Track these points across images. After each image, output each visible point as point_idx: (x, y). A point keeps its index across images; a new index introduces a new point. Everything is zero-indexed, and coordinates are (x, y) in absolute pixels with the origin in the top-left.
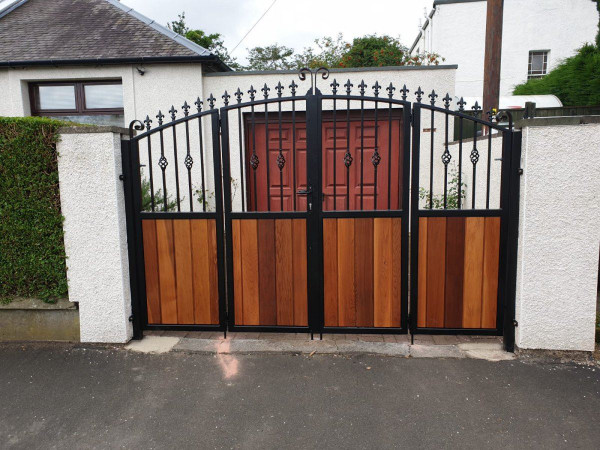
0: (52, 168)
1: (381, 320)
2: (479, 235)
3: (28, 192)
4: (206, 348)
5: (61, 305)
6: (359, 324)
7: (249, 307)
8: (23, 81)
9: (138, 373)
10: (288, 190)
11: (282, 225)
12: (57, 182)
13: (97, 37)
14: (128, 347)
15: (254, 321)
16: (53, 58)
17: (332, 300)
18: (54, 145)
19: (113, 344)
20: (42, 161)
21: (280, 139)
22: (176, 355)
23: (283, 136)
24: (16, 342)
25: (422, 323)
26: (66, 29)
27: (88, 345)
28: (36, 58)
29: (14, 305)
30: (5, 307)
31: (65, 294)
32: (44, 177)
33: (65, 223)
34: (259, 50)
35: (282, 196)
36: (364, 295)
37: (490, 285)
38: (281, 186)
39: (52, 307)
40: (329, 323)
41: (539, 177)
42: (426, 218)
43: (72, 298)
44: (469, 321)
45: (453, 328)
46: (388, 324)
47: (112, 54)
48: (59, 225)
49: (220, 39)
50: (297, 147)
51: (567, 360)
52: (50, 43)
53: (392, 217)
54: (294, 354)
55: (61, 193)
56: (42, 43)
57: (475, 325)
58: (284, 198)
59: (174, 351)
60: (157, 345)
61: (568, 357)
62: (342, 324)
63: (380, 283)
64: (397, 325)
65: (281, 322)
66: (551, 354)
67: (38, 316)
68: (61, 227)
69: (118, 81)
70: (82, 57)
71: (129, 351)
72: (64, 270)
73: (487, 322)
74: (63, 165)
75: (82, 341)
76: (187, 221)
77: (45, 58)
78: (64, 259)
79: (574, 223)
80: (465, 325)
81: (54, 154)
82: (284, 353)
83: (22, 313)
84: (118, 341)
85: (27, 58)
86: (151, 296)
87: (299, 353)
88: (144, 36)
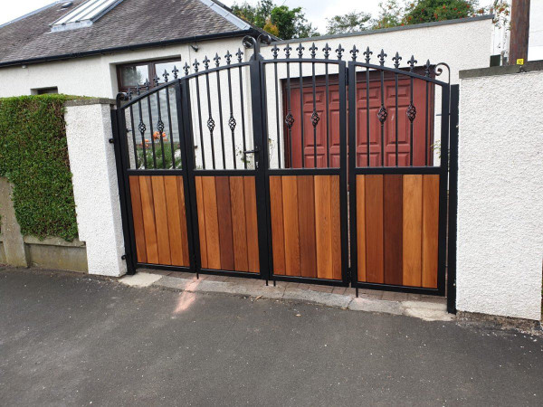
0: (62, 135)
1: (323, 272)
2: (417, 192)
3: (47, 153)
4: (178, 286)
5: (75, 244)
6: (304, 275)
7: (212, 253)
8: (111, 64)
9: (113, 301)
10: (321, 149)
11: (235, 181)
12: (66, 145)
13: (168, 22)
14: (120, 281)
15: (216, 265)
16: (132, 43)
17: (280, 251)
18: (63, 116)
19: (111, 277)
20: (54, 129)
21: (314, 102)
22: (152, 289)
23: (317, 99)
24: (49, 270)
25: (362, 277)
26: (148, 18)
27: (94, 276)
28: (120, 45)
29: (46, 242)
30: (41, 243)
31: (77, 235)
32: (57, 142)
33: (73, 178)
34: (338, 19)
35: (315, 155)
36: (307, 248)
37: (430, 244)
38: (315, 145)
39: (70, 244)
40: (277, 271)
41: (474, 133)
42: (363, 176)
43: (81, 238)
44: (409, 279)
45: (393, 285)
46: (329, 276)
47: (174, 35)
48: (69, 180)
49: (303, 12)
50: (330, 108)
51: (509, 327)
52: (133, 31)
53: (331, 174)
54: (242, 296)
55: (70, 155)
56: (128, 32)
57: (415, 283)
58: (318, 157)
59: (153, 286)
60: (143, 280)
61: (511, 324)
62: (289, 273)
63: (321, 237)
64: (339, 277)
65: (238, 268)
66: (492, 319)
67: (64, 251)
68: (71, 182)
69: (178, 58)
70: (152, 40)
71: (120, 284)
72: (74, 215)
73: (428, 281)
74: (70, 131)
75: (89, 272)
76: (161, 177)
77: (126, 44)
78: (74, 206)
79: (515, 181)
80: (405, 283)
81: (63, 123)
82: (235, 295)
83: (54, 248)
84: (114, 275)
85: (114, 45)
86: (139, 240)
87: (247, 297)
88: (203, 17)
